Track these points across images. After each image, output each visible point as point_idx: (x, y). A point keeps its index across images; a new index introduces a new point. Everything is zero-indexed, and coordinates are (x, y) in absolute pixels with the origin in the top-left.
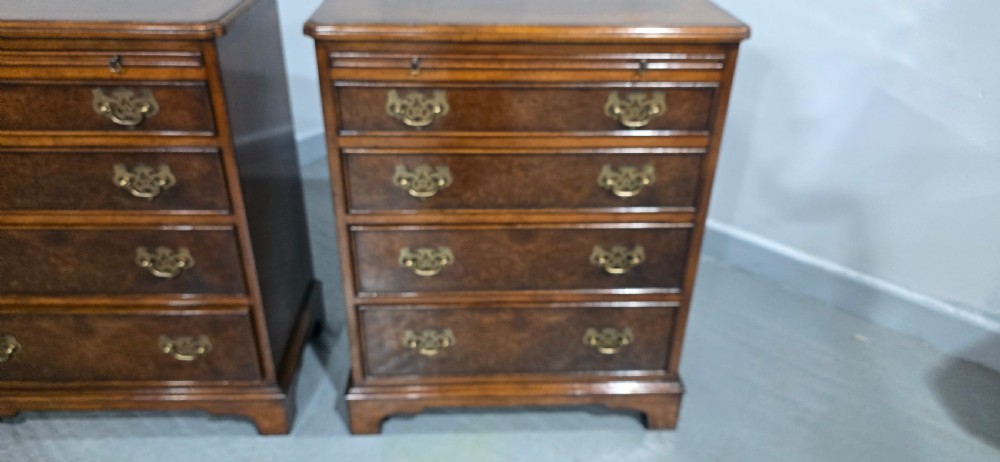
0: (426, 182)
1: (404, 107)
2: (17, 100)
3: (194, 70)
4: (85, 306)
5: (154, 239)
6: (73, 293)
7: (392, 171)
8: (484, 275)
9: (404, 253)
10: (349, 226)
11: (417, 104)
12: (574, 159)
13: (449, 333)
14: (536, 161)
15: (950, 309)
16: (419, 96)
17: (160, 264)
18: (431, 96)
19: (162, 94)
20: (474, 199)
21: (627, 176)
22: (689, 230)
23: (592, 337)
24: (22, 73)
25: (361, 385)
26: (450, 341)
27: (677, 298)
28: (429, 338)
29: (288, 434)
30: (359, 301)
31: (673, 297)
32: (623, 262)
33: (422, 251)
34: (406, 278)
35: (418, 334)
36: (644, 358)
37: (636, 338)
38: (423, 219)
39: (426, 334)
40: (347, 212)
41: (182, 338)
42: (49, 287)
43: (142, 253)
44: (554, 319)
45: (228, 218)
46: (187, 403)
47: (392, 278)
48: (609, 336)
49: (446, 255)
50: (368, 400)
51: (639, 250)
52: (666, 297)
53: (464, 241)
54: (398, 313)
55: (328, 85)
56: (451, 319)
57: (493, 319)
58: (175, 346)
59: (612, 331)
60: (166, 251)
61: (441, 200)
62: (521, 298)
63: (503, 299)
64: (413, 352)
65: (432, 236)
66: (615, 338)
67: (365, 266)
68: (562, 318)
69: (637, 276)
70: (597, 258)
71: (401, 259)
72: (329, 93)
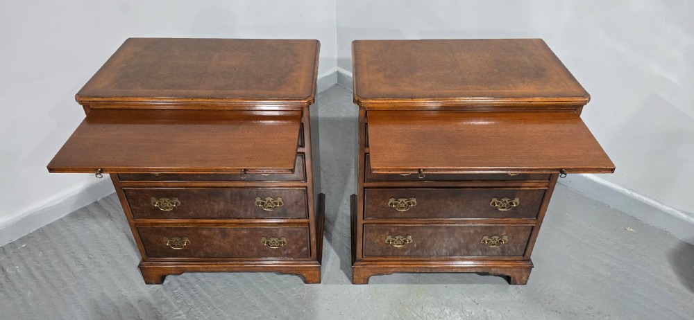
4: (225, 224)
5: (264, 193)
6: (221, 218)
8: (431, 211)
9: (392, 201)
10: (364, 188)
13: (410, 237)
15: (684, 216)
17: (266, 205)
22: (546, 190)
23: (486, 240)
25: (360, 261)
26: (409, 241)
27: (535, 222)
28: (399, 240)
29: (320, 282)
30: (365, 222)
31: (532, 222)
32: (507, 205)
33: (400, 199)
34: (390, 212)
35: (393, 238)
36: (513, 250)
37: (510, 241)
38: (403, 184)
39: (397, 237)
40: (364, 182)
41: (273, 239)
42: (208, 215)
43: (258, 200)
44: (466, 231)
45: (304, 184)
46: (271, 268)
47: (383, 212)
48: (495, 240)
49: (413, 201)
50: (364, 268)
51: (517, 200)
52: (528, 222)
53: (423, 195)
54: (384, 228)
55: (363, 125)
56: (412, 231)
57: (433, 231)
58: (268, 242)
59: (497, 238)
60: (270, 199)
61: (414, 176)
62: (450, 222)
63: (440, 221)
64: (390, 246)
65: (407, 192)
66: (498, 240)
67: (370, 206)
68: (471, 231)
69: (514, 212)
70: (494, 204)
71: (389, 203)
72: (363, 129)
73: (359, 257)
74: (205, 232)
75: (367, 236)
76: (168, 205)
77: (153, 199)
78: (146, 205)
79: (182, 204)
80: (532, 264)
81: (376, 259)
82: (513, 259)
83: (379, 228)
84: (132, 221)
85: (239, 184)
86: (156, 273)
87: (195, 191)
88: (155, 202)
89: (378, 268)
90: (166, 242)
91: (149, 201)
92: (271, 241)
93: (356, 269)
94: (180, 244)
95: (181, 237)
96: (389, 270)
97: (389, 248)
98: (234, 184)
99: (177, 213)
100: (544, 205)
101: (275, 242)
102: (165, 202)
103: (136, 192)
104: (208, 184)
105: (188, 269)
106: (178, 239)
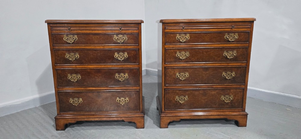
0: (183, 56)
1: (180, 38)
2: (97, 38)
5: (120, 71)
7: (176, 53)
8: (196, 80)
9: (177, 74)
10: (165, 67)
11: (183, 37)
12: (218, 49)
13: (187, 97)
14: (209, 50)
16: (184, 35)
17: (120, 78)
18: (186, 35)
19: (129, 36)
20: (194, 60)
21: (230, 53)
22: (246, 67)
23: (223, 98)
24: (100, 32)
25: (164, 113)
26: (187, 99)
27: (244, 86)
29: (144, 128)
30: (165, 87)
33: (181, 74)
34: (177, 81)
35: (179, 97)
36: (236, 104)
37: (234, 98)
38: (182, 65)
39: (181, 97)
40: (165, 64)
41: (122, 98)
42: (93, 84)
43: (117, 75)
44: (213, 93)
45: (138, 66)
46: (120, 118)
47: (174, 81)
48: (227, 98)
49: (187, 74)
50: (166, 116)
51: (234, 73)
52: (241, 86)
53: (191, 71)
54: (175, 91)
55: (164, 33)
56: (187, 93)
57: (198, 93)
58: (120, 101)
59: (228, 96)
60: (122, 74)
61: (187, 60)
62: (205, 87)
63: (201, 87)
64: (178, 102)
65: (184, 69)
66: (228, 98)
67: (168, 78)
68: (215, 92)
69: (233, 80)
70: (224, 75)
71: (176, 76)
72: (164, 35)
73: (163, 110)
74: (90, 95)
75: (167, 96)
76: (74, 78)
77: (69, 75)
78: (65, 79)
79: (82, 78)
80: (247, 113)
81: (171, 111)
82: (238, 110)
83: (172, 91)
84: (57, 89)
85: (109, 66)
86: (62, 123)
87: (89, 70)
88: (69, 77)
89: (173, 116)
90: (71, 101)
91: (66, 76)
92: (121, 100)
93: (162, 117)
94: (77, 102)
95: (78, 98)
96: (178, 117)
97: (177, 104)
98: (106, 66)
99: (79, 83)
100: (247, 76)
101: (123, 101)
102: (74, 77)
103: (62, 71)
104: (95, 66)
105: (79, 119)
106: (77, 99)
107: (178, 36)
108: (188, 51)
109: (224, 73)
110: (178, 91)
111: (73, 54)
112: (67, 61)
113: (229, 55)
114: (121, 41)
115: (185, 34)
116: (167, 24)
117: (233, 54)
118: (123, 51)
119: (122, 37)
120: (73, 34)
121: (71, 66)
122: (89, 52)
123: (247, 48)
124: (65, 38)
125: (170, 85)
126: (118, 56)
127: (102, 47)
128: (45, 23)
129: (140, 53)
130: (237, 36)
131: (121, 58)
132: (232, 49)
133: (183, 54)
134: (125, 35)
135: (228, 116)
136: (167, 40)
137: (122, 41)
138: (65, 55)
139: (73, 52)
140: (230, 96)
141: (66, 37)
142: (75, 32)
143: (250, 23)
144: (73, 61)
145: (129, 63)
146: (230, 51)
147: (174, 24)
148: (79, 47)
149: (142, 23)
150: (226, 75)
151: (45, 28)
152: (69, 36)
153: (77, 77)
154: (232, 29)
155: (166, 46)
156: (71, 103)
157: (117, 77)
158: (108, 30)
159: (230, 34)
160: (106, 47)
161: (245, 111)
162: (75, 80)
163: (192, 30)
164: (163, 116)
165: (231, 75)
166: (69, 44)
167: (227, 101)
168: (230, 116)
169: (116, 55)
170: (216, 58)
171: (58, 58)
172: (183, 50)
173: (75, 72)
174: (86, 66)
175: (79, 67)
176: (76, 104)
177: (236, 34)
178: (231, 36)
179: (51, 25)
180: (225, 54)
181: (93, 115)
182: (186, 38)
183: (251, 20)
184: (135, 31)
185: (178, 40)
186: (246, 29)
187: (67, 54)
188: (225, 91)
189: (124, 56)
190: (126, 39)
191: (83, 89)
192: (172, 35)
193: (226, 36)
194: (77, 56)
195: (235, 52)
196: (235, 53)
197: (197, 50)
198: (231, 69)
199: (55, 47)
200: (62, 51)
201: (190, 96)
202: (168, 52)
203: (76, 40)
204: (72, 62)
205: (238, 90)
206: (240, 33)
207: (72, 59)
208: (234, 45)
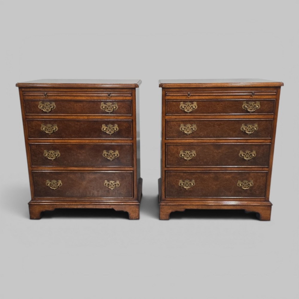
0: (189, 129)
1: (185, 107)
2: (80, 106)
3: (129, 97)
5: (108, 148)
7: (180, 126)
8: (205, 160)
9: (181, 152)
10: (165, 143)
11: (188, 106)
12: (233, 122)
13: (193, 181)
14: (222, 123)
16: (190, 103)
17: (109, 156)
18: (192, 104)
19: (120, 104)
20: (203, 135)
21: (249, 127)
22: (270, 145)
23: (240, 183)
24: (83, 98)
25: (164, 200)
26: (193, 184)
27: (267, 169)
28: (187, 183)
29: (138, 219)
30: (166, 169)
31: (266, 169)
32: (249, 156)
33: (186, 152)
34: (181, 161)
35: (183, 181)
36: (257, 192)
37: (254, 184)
38: (187, 141)
39: (186, 181)
40: (165, 139)
41: (111, 182)
42: (75, 163)
43: (105, 152)
44: (227, 177)
45: (132, 141)
46: (108, 206)
47: (177, 161)
48: (245, 183)
49: (194, 153)
50: (166, 205)
51: (254, 152)
52: (264, 169)
53: (199, 148)
54: (178, 174)
55: (164, 101)
56: (194, 176)
57: (207, 176)
58: (108, 184)
59: (246, 182)
60: (111, 151)
61: (193, 135)
62: (217, 169)
63: (211, 169)
64: (182, 188)
65: (190, 147)
66: (247, 184)
67: (169, 157)
68: (230, 176)
69: (254, 161)
70: (241, 155)
71: (180, 155)
72: (164, 103)
73: (163, 197)
74: (71, 176)
75: (168, 180)
76: (52, 155)
77: (45, 151)
78: (40, 156)
79: (61, 155)
80: (271, 204)
81: (173, 199)
82: (259, 200)
83: (175, 173)
84: (30, 168)
85: (94, 141)
86: (38, 210)
87: (70, 145)
88: (46, 154)
89: (175, 205)
90: (48, 184)
91: (42, 153)
92: (110, 184)
93: (161, 206)
94: (56, 185)
95: (57, 180)
96: (182, 207)
97: (181, 190)
98: (92, 141)
99: (57, 162)
100: (271, 156)
101: (113, 184)
102: (52, 153)
103: (37, 146)
104: (78, 141)
105: (58, 206)
106: (55, 181)
107: (182, 105)
108: (195, 124)
109: (241, 153)
110: (182, 174)
111: (50, 125)
112: (43, 135)
113: (248, 129)
114: (110, 111)
115: (192, 102)
116: (169, 90)
117: (253, 128)
118: (113, 123)
119: (111, 105)
120: (51, 101)
121: (48, 141)
122: (70, 123)
123: (272, 120)
124: (40, 106)
125: (172, 166)
126: (106, 129)
127: (86, 118)
128: (16, 86)
129: (134, 126)
130: (258, 106)
131: (109, 131)
132: (252, 122)
133: (188, 128)
134: (115, 103)
135: (246, 207)
136: (169, 110)
137: (112, 110)
138: (41, 126)
139: (50, 123)
140: (249, 182)
141: (41, 104)
142: (53, 98)
143: (276, 88)
144: (50, 134)
145: (120, 138)
146: (250, 124)
147: (178, 90)
148: (57, 117)
149: (136, 88)
150: (244, 154)
151: (16, 92)
152: (46, 103)
153: (55, 155)
154: (252, 97)
155: (167, 117)
156: (48, 186)
157: (104, 155)
158: (94, 96)
159: (250, 103)
160: (90, 117)
161: (268, 201)
162: (52, 158)
163: (201, 97)
164: (163, 205)
165: (251, 155)
166: (46, 113)
167: (245, 187)
168: (249, 207)
169: (104, 127)
170: (231, 133)
171: (32, 130)
172: (188, 122)
173: (54, 147)
174: (66, 141)
175: (58, 141)
176: (55, 187)
177: (257, 102)
178: (251, 105)
179: (23, 89)
180: (243, 127)
181: (75, 201)
182: (192, 107)
183: (277, 85)
184: (128, 98)
185: (182, 110)
186: (270, 97)
187: (42, 125)
188: (243, 176)
189: (114, 129)
190: (116, 108)
191: (62, 168)
192: (174, 103)
193: (245, 105)
194: (55, 128)
195: (256, 125)
196: (256, 127)
197: (207, 122)
198: (250, 147)
199: (28, 117)
200: (36, 122)
201: (198, 180)
202: (169, 125)
203: (53, 108)
204: (49, 136)
205: (259, 174)
206: (262, 102)
207: (49, 132)
208: (255, 117)
